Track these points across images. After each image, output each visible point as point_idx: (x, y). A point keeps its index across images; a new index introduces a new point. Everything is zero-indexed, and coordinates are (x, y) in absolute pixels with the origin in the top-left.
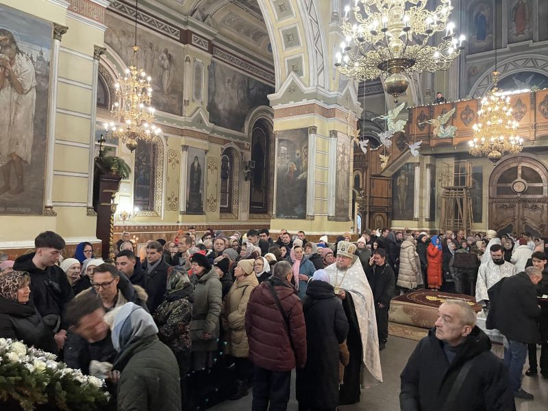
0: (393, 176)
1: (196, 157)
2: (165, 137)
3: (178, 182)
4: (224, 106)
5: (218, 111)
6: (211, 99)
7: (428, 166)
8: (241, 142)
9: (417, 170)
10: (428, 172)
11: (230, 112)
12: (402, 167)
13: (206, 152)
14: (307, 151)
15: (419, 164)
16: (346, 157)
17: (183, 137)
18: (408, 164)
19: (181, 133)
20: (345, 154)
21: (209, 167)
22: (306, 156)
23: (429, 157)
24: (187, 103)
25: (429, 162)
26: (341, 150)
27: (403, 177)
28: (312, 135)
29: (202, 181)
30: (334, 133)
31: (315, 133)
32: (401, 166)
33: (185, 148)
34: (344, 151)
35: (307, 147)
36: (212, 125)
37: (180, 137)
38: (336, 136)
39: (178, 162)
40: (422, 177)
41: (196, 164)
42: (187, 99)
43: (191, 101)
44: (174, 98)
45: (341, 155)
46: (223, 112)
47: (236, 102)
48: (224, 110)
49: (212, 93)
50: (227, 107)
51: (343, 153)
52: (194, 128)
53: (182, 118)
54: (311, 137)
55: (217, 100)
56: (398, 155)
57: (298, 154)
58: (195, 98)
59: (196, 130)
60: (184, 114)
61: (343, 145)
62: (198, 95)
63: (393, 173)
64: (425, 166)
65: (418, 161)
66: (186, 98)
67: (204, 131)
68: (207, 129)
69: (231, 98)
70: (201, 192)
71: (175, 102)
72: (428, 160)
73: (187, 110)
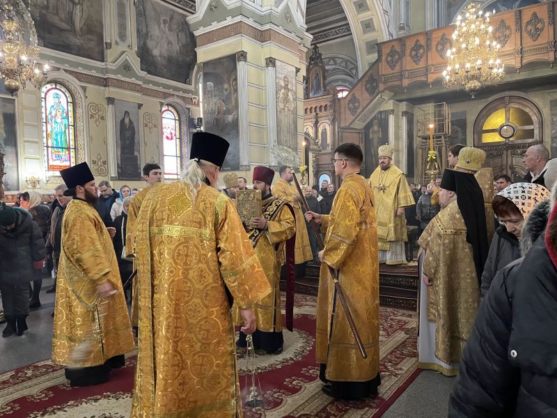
0: (365, 128)
1: (127, 113)
2: (82, 87)
3: (105, 142)
4: (161, 52)
5: (153, 57)
6: (142, 43)
7: (405, 113)
8: (186, 95)
9: (391, 119)
10: (404, 121)
11: (170, 60)
12: (375, 117)
13: (140, 106)
14: (236, 84)
15: (392, 111)
16: (290, 94)
17: (107, 88)
18: (381, 112)
19: (105, 83)
20: (288, 89)
21: (146, 125)
22: (236, 90)
23: (404, 103)
24: (109, 46)
25: (404, 110)
26: (282, 84)
27: (376, 128)
28: (241, 63)
29: (136, 141)
30: (271, 62)
31: (245, 60)
32: (373, 115)
33: (110, 101)
34: (287, 85)
35: (236, 79)
36: (144, 74)
37: (102, 88)
38: (274, 65)
39: (102, 118)
40: (397, 127)
41: (127, 121)
42: (109, 41)
43: (113, 43)
44: (91, 40)
45: (283, 91)
46: (159, 58)
47: (176, 47)
48: (160, 56)
49: (143, 35)
50: (165, 54)
51: (286, 87)
52: (119, 77)
53: (103, 64)
54: (241, 65)
55: (150, 44)
56: (368, 101)
57: (226, 90)
58: (119, 40)
59: (123, 79)
60: (105, 59)
61: (286, 77)
62: (122, 36)
63: (364, 124)
64: (400, 114)
65: (391, 108)
66: (107, 39)
67: (133, 80)
68: (138, 78)
69: (169, 43)
70: (136, 153)
71: (92, 44)
72: (403, 107)
73: (110, 54)
